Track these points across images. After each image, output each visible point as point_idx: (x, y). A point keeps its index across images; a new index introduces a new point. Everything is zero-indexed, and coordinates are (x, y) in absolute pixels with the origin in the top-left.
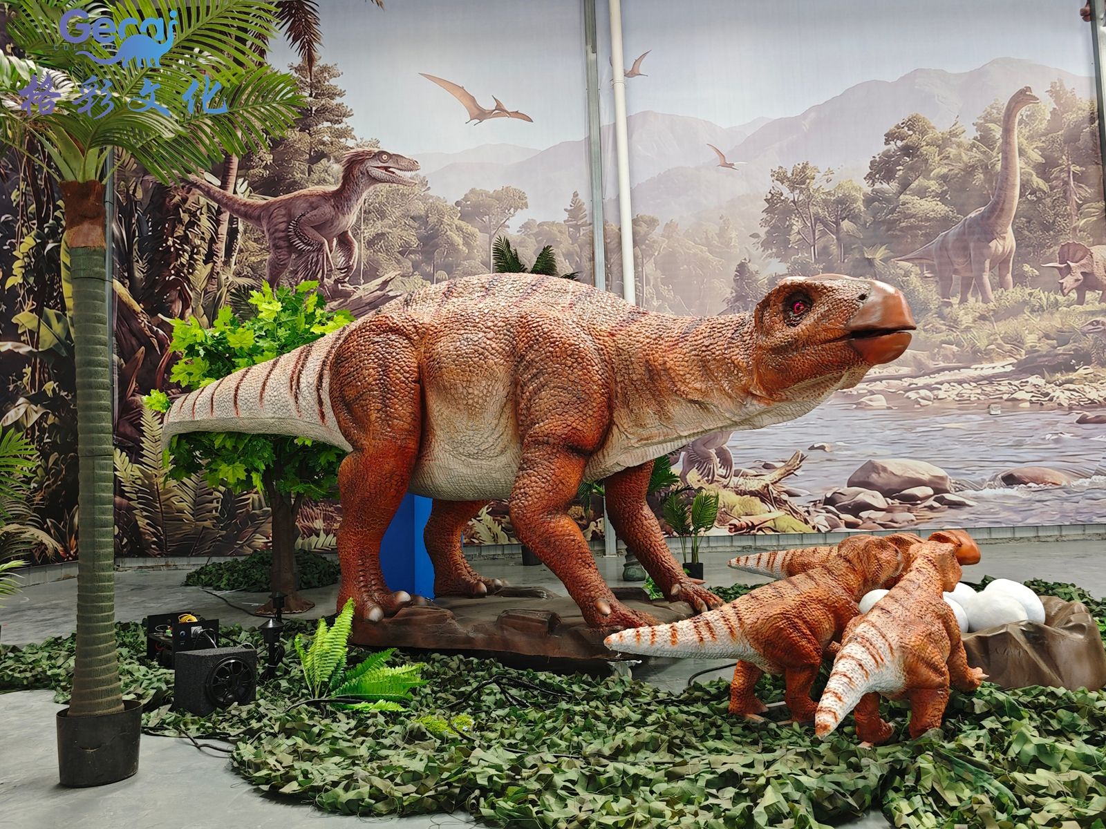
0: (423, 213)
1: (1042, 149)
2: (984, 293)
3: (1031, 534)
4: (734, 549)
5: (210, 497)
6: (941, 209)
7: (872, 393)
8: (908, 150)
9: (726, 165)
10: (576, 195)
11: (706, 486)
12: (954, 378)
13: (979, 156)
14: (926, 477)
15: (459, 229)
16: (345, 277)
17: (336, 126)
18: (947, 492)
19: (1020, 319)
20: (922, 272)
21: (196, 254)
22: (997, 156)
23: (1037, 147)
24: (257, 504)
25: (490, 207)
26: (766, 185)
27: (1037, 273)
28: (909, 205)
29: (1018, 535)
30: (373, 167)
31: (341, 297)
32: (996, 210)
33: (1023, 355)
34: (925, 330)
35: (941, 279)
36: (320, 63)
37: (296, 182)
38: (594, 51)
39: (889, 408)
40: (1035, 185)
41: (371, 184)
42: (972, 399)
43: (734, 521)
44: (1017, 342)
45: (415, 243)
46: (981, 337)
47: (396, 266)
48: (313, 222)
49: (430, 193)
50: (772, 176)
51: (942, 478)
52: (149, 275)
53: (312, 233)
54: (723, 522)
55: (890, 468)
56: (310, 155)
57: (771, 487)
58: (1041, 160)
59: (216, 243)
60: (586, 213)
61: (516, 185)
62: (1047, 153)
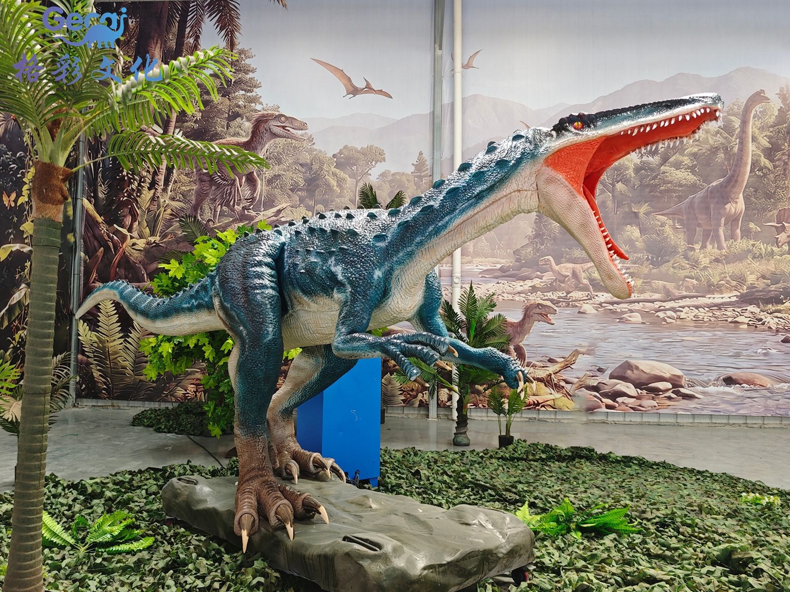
0: (309, 162)
2: (719, 242)
3: (741, 421)
4: (522, 419)
6: (691, 178)
7: (631, 311)
10: (421, 154)
12: (693, 303)
13: (722, 140)
14: (667, 375)
15: (334, 174)
16: (250, 205)
17: (249, 94)
18: (682, 387)
19: (745, 263)
20: (674, 224)
21: (143, 182)
23: (766, 136)
25: (357, 160)
27: (759, 230)
28: (668, 174)
29: (731, 422)
30: (274, 126)
31: (246, 220)
32: (732, 181)
33: (744, 290)
34: (673, 267)
35: (688, 230)
36: (239, 47)
37: (218, 134)
38: (441, 49)
39: (643, 323)
40: (762, 164)
41: (272, 139)
42: (705, 320)
44: (740, 279)
45: (302, 183)
46: (715, 275)
47: (288, 199)
49: (315, 147)
51: (679, 377)
52: (109, 196)
55: (641, 367)
56: (228, 114)
57: (553, 376)
58: (768, 145)
59: (158, 175)
60: (428, 167)
61: (377, 144)
62: (774, 140)
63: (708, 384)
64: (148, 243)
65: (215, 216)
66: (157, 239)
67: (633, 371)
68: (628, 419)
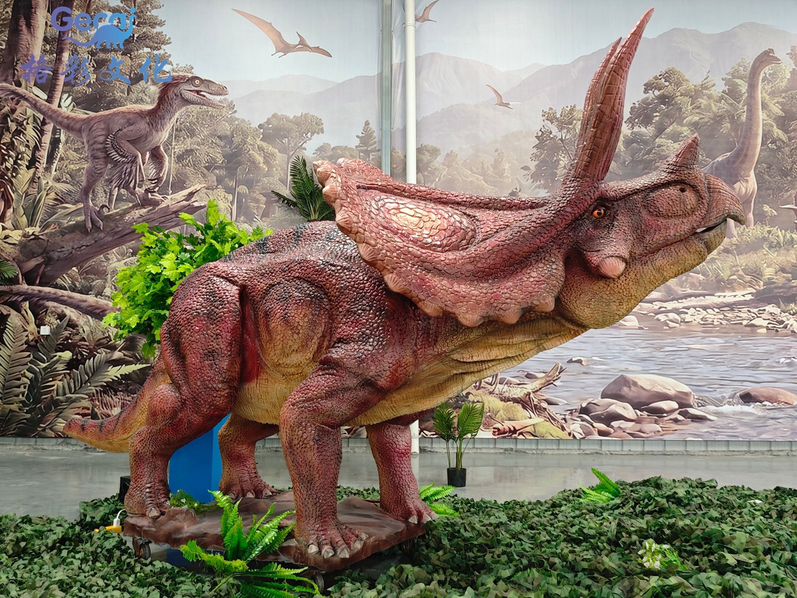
0: (228, 133)
1: (782, 104)
3: (765, 448)
4: (497, 451)
5: (18, 382)
8: (664, 99)
9: (502, 104)
10: (367, 124)
11: (474, 391)
12: (699, 303)
13: (727, 107)
14: (672, 392)
15: (261, 149)
16: (155, 187)
17: (155, 52)
18: (691, 406)
19: (760, 254)
21: (20, 159)
22: (743, 108)
23: (778, 102)
24: (61, 391)
25: (289, 131)
26: (537, 124)
27: (775, 213)
28: (664, 148)
29: (753, 449)
30: (186, 90)
31: (150, 205)
32: (741, 156)
33: (761, 286)
37: (115, 100)
39: (640, 328)
40: (775, 135)
41: (183, 106)
42: (715, 323)
43: (498, 425)
44: (756, 273)
45: (220, 159)
46: (724, 268)
47: (202, 179)
48: (129, 137)
49: (236, 115)
50: (543, 116)
51: (686, 394)
53: (127, 147)
54: (487, 426)
55: (640, 383)
56: (130, 76)
57: (532, 396)
58: (781, 113)
59: (39, 150)
60: (376, 140)
61: (313, 112)
62: (787, 107)
63: (721, 402)
64: (24, 236)
65: (110, 201)
66: (36, 229)
67: (630, 387)
68: (626, 448)
